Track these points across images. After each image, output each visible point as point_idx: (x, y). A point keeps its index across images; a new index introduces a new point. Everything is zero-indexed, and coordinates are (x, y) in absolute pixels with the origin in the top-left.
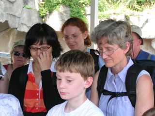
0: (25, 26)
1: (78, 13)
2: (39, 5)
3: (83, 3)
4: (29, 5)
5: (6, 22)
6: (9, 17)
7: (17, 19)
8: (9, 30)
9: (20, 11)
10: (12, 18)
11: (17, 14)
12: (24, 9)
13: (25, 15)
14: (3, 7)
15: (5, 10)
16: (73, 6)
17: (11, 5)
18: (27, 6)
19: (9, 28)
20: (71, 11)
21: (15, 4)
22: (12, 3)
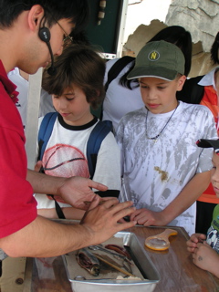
5: (200, 43)
8: (202, 54)
10: (209, 39)
14: (199, 22)
15: (201, 26)
19: (202, 51)
22: (211, 18)
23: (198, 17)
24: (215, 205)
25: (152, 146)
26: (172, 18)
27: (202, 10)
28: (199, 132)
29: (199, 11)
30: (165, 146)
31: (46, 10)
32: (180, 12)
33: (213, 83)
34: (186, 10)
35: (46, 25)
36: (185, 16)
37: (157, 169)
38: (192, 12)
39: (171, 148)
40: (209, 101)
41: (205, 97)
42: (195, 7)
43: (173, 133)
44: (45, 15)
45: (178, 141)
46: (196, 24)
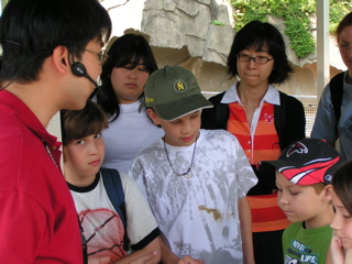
0: (214, 54)
1: (298, 27)
2: (235, 19)
3: (306, 11)
4: (220, 20)
5: (185, 48)
6: (189, 40)
7: (202, 43)
8: (190, 60)
9: (205, 30)
10: (194, 42)
11: (200, 36)
12: (212, 26)
13: (213, 36)
14: (179, 24)
15: (183, 29)
16: (289, 16)
17: (191, 21)
18: (216, 22)
19: (189, 57)
20: (287, 25)
21: (197, 19)
22: (193, 17)
23: (177, 18)
24: (282, 231)
25: (189, 184)
26: (148, 24)
27: (180, 10)
28: (232, 157)
29: (177, 11)
30: (203, 181)
31: (68, 46)
32: (156, 16)
33: (238, 99)
34: (162, 13)
35: (76, 60)
36: (163, 20)
37: (202, 208)
38: (170, 15)
39: (211, 182)
40: (237, 119)
41: (231, 115)
42: (172, 8)
43: (207, 164)
44: (69, 52)
45: (215, 172)
46: (176, 27)
